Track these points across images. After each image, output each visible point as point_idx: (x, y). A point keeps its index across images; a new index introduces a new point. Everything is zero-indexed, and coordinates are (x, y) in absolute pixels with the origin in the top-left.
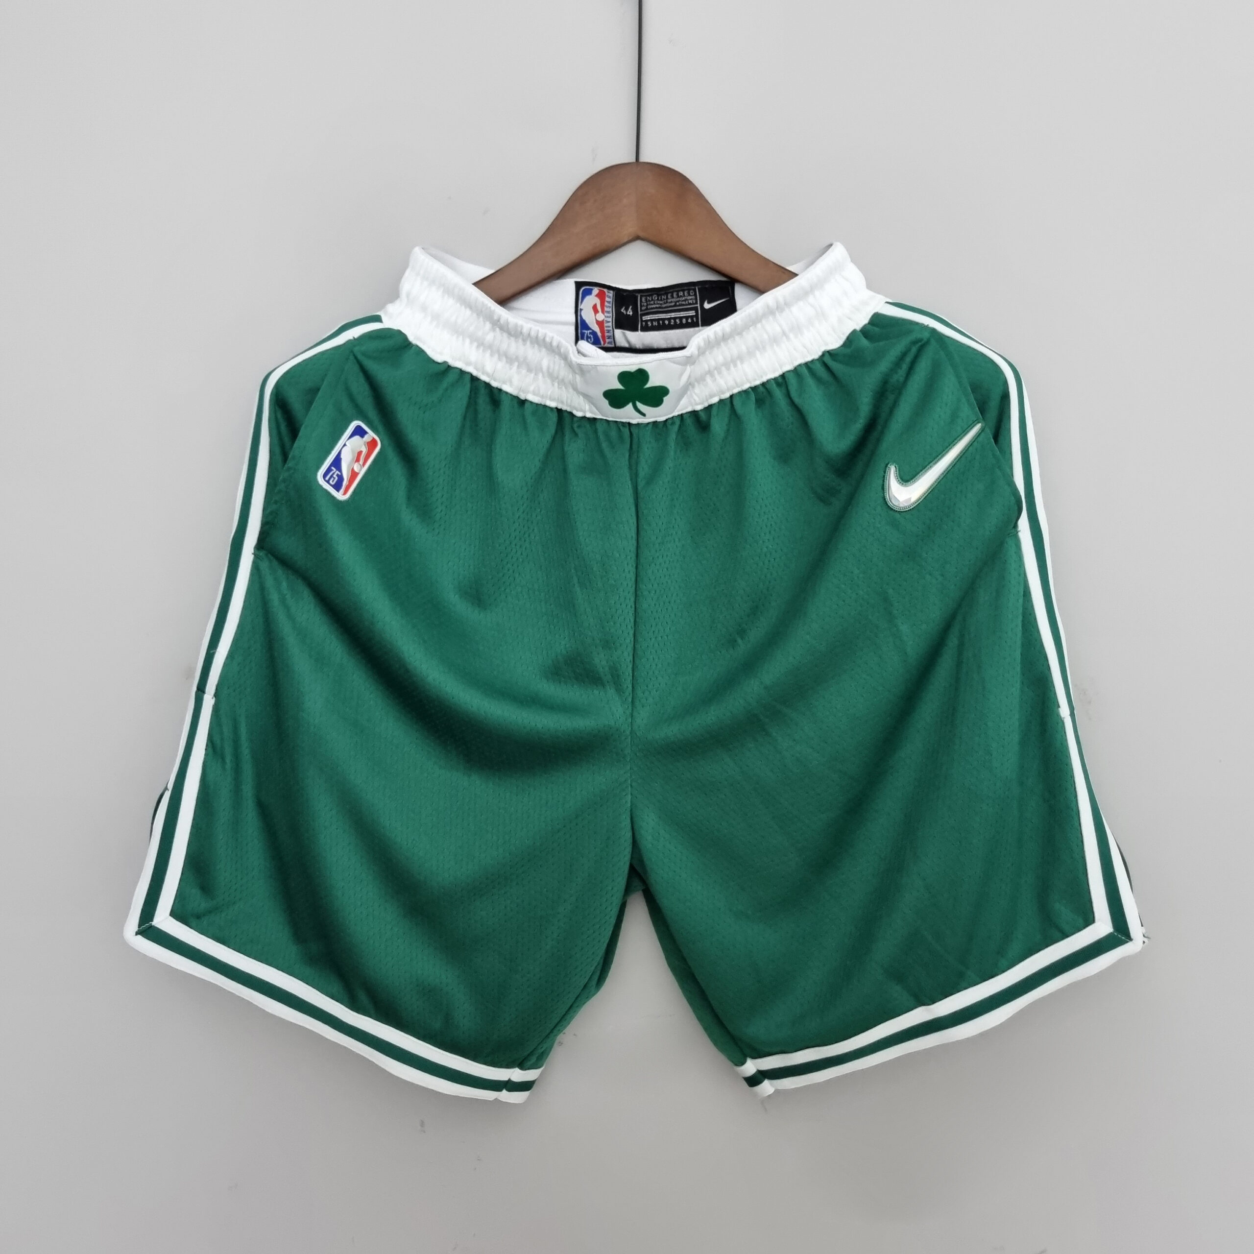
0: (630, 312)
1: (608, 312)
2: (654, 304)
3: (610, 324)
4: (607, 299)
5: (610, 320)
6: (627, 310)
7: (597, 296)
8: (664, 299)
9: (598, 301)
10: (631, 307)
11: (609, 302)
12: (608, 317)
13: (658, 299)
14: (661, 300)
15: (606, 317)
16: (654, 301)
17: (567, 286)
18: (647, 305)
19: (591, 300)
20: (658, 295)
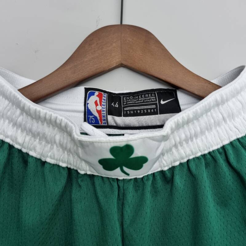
0: (117, 106)
1: (104, 105)
2: (131, 101)
3: (105, 112)
4: (103, 98)
5: (105, 110)
6: (115, 104)
7: (97, 96)
8: (137, 99)
9: (98, 99)
10: (117, 103)
11: (105, 100)
12: (104, 108)
13: (133, 99)
14: (135, 99)
15: (102, 108)
16: (131, 99)
17: (81, 90)
18: (127, 102)
19: (94, 98)
20: (133, 96)
